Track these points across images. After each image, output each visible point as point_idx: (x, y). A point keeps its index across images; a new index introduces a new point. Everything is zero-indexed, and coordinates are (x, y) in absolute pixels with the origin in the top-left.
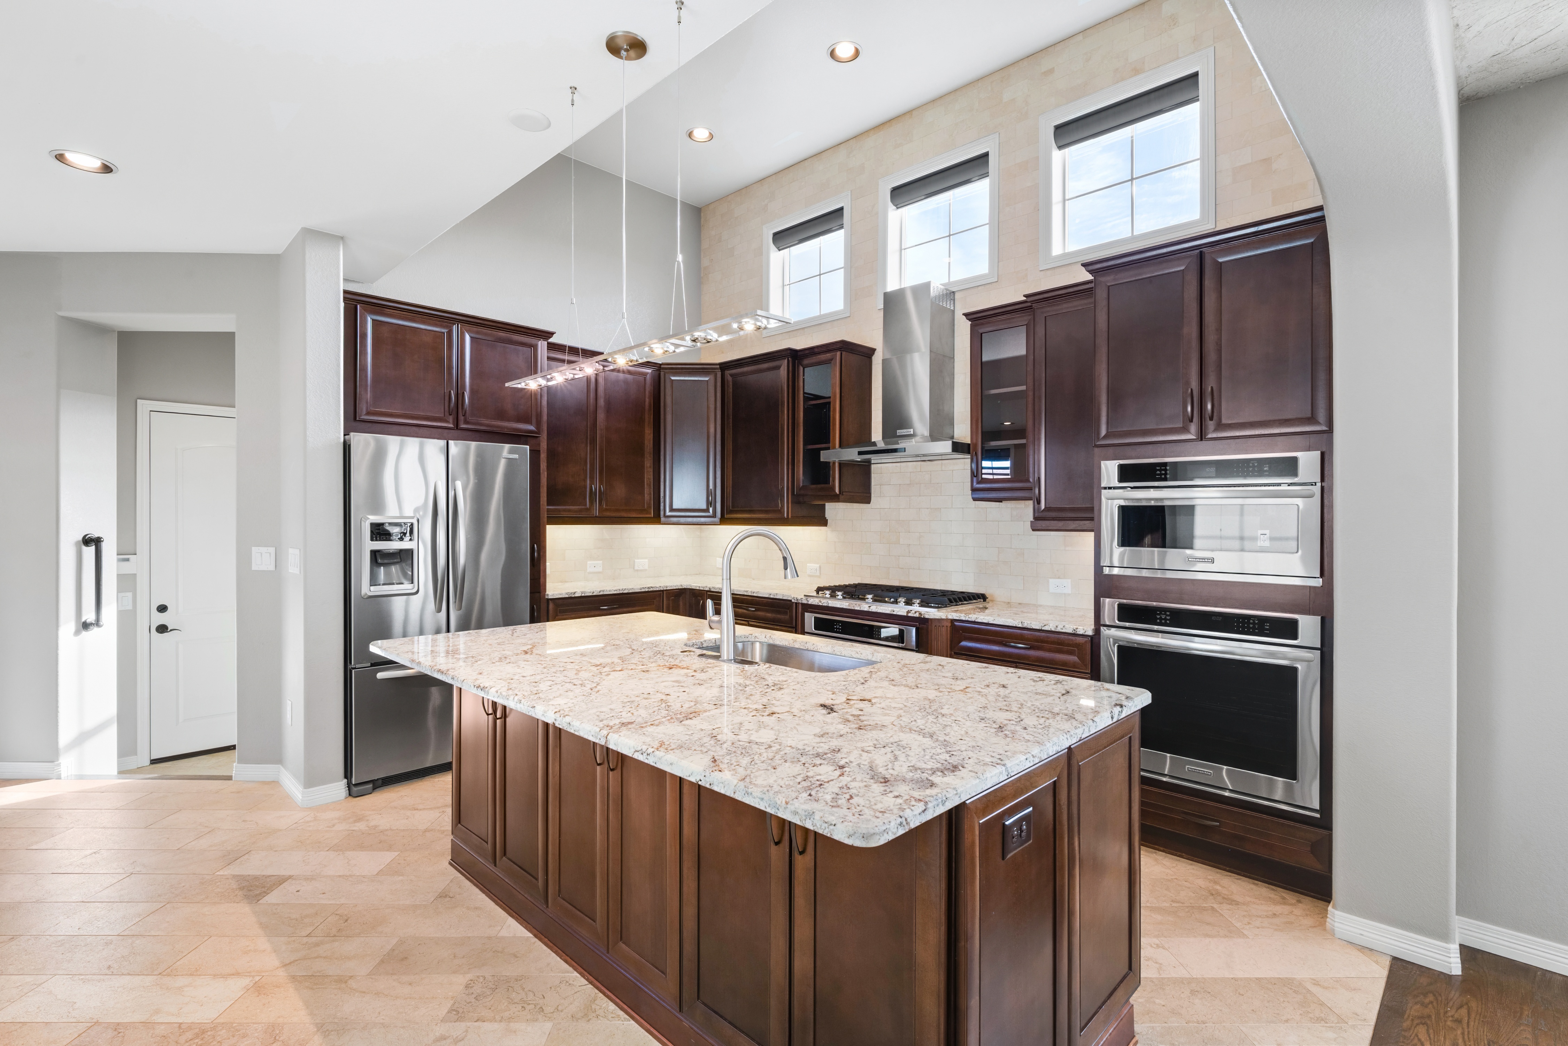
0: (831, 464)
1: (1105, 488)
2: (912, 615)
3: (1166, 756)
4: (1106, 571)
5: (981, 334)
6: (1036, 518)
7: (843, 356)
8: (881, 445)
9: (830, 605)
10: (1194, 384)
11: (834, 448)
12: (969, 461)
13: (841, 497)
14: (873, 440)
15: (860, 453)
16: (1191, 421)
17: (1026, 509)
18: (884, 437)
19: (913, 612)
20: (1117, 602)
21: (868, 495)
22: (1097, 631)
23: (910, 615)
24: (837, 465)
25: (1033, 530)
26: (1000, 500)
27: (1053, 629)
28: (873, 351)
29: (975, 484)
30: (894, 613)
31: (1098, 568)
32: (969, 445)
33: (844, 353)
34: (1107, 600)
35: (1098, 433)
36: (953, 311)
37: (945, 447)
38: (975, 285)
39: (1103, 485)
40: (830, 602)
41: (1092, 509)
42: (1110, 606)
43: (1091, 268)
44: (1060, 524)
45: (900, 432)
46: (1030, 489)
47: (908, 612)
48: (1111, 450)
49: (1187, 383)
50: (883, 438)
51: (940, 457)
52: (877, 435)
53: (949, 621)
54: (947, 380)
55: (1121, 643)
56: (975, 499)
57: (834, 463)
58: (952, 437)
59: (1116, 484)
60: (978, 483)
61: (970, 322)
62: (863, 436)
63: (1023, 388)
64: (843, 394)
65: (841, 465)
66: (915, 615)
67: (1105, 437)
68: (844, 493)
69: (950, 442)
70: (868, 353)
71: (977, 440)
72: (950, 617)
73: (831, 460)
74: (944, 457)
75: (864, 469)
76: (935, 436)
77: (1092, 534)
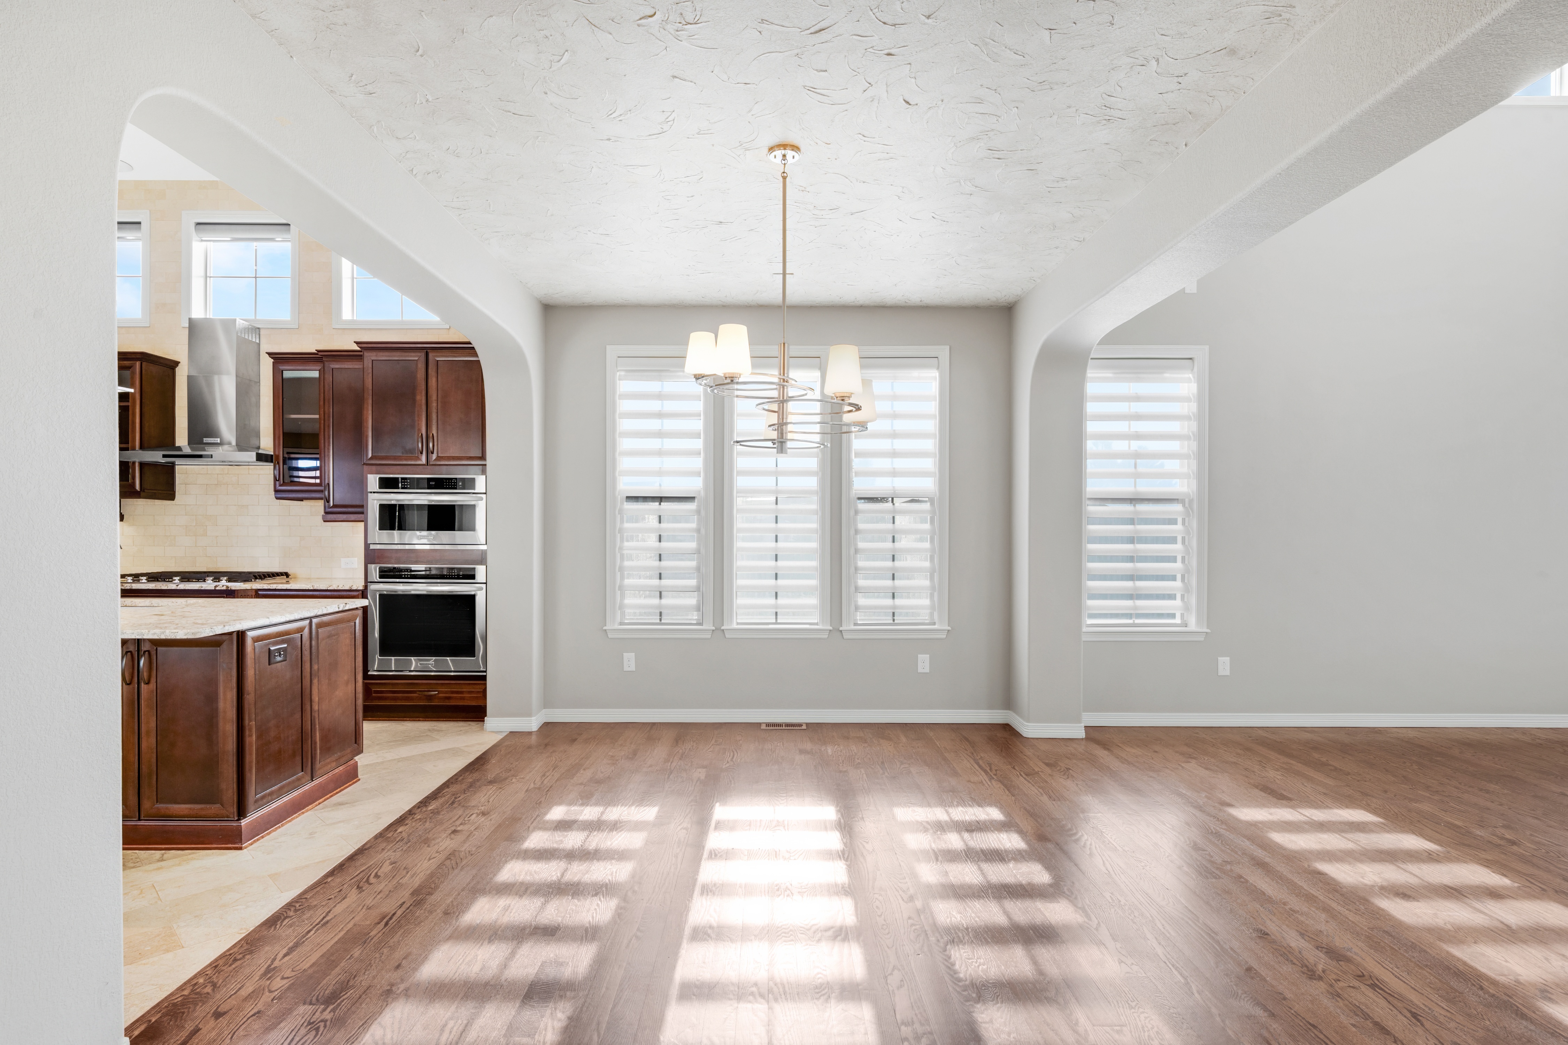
0: (130, 464)
1: (371, 492)
2: (220, 589)
3: (411, 659)
4: (372, 547)
5: (282, 371)
6: (326, 513)
7: (143, 366)
8: (187, 450)
9: (133, 588)
10: (424, 432)
11: (134, 449)
12: (272, 467)
13: (142, 494)
14: (177, 445)
15: (164, 456)
16: (422, 453)
17: (319, 505)
18: (190, 442)
19: (221, 586)
20: (378, 566)
21: (172, 493)
22: (366, 587)
23: (217, 588)
24: (137, 464)
25: (324, 521)
26: (301, 500)
27: (336, 589)
28: (177, 363)
29: (277, 486)
30: (202, 589)
31: (367, 545)
32: (272, 456)
33: (144, 364)
34: (373, 566)
35: (367, 455)
36: (259, 344)
37: (252, 456)
38: (277, 328)
39: (369, 490)
40: (133, 585)
41: (362, 506)
42: (374, 571)
43: (360, 345)
44: (344, 517)
45: (206, 440)
46: (322, 491)
47: (216, 587)
48: (374, 468)
49: (419, 430)
50: (189, 444)
51: (248, 464)
52: (182, 439)
53: (254, 591)
54: (253, 400)
55: (382, 593)
56: (277, 498)
57: (134, 463)
58: (259, 448)
59: (377, 490)
60: (280, 485)
61: (273, 360)
62: (166, 440)
63: (317, 416)
64: (143, 401)
65: (142, 465)
66: (223, 588)
67: (371, 458)
68: (145, 491)
69: (255, 454)
70: (172, 365)
71: (279, 452)
72: (254, 588)
73: (131, 460)
74: (250, 464)
75: (169, 471)
76: (241, 447)
77: (363, 524)
